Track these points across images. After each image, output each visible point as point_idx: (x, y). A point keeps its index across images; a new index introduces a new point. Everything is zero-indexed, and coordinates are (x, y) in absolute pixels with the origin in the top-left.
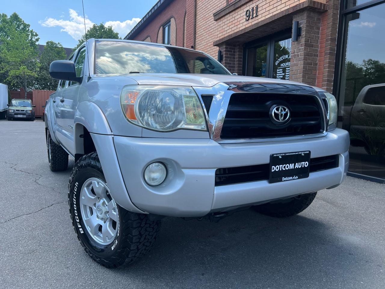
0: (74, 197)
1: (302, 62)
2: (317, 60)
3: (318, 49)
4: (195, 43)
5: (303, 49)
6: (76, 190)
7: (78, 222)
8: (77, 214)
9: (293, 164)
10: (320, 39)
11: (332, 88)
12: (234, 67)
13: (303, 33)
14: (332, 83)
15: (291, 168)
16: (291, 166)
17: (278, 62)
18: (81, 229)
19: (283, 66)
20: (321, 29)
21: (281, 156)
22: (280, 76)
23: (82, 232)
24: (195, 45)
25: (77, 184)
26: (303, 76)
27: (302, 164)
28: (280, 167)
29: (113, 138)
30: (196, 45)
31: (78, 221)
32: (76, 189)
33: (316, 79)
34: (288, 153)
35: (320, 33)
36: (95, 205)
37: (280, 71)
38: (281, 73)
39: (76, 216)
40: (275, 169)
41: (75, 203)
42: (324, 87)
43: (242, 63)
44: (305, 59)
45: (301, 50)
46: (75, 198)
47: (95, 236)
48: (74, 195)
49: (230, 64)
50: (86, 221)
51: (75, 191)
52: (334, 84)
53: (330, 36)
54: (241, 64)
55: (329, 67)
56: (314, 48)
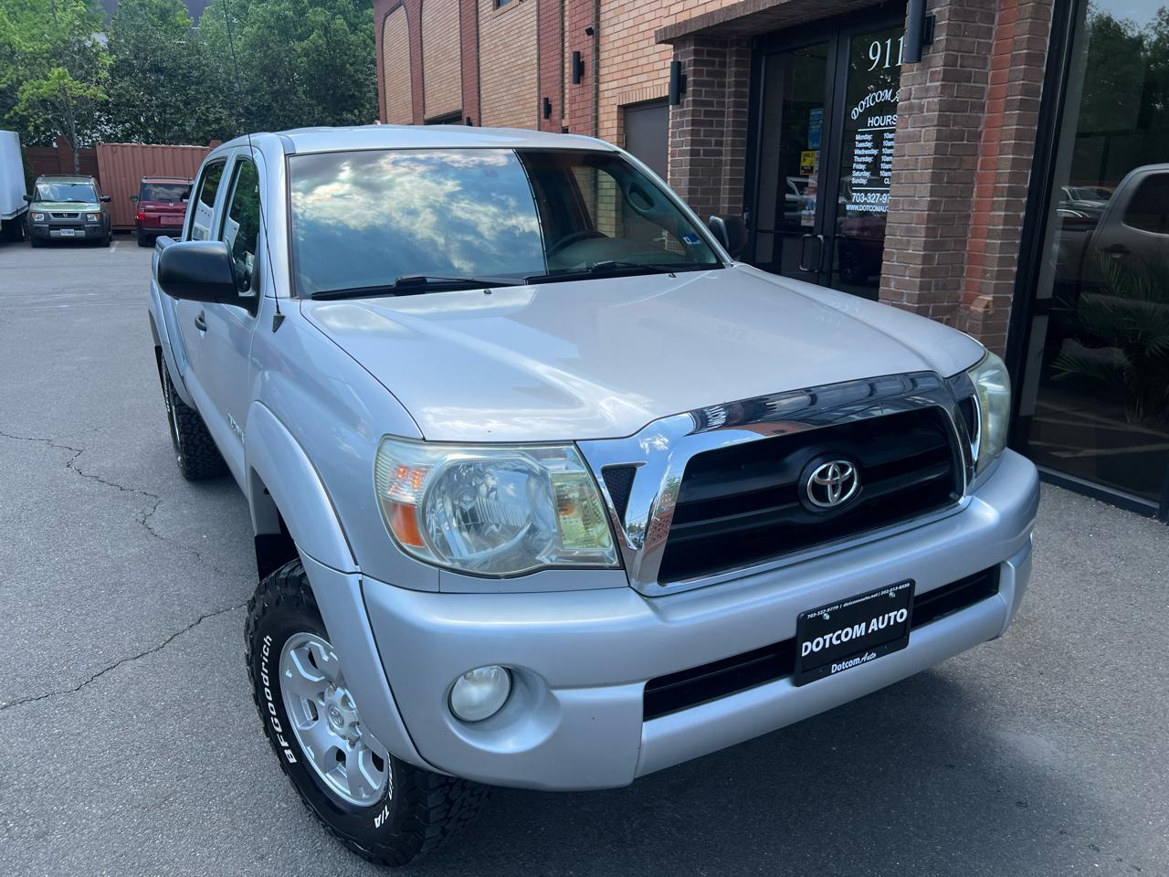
0: (264, 669)
1: (933, 131)
2: (979, 124)
3: (984, 85)
4: (598, 18)
5: (936, 87)
6: (267, 654)
7: (280, 733)
8: (274, 713)
9: (863, 625)
10: (993, 52)
11: (1022, 214)
12: (722, 114)
13: (940, 37)
14: (1025, 200)
15: (858, 635)
16: (859, 630)
17: (859, 110)
18: (288, 752)
19: (874, 127)
20: (997, 18)
21: (829, 613)
22: (865, 156)
23: (293, 760)
24: (598, 26)
25: (268, 640)
26: (932, 178)
27: (889, 618)
28: (825, 641)
29: (360, 582)
30: (603, 25)
31: (279, 729)
32: (266, 651)
33: (972, 183)
34: (848, 600)
35: (994, 32)
36: (322, 695)
37: (863, 141)
38: (867, 148)
39: (274, 716)
40: (809, 647)
41: (267, 684)
42: (997, 213)
43: (747, 100)
44: (942, 122)
45: (932, 94)
46: (267, 671)
47: (327, 775)
48: (263, 664)
49: (710, 104)
50: (300, 731)
51: (264, 655)
52: (1028, 201)
53: (1024, 45)
54: (742, 105)
55: (1017, 149)
56: (972, 84)
